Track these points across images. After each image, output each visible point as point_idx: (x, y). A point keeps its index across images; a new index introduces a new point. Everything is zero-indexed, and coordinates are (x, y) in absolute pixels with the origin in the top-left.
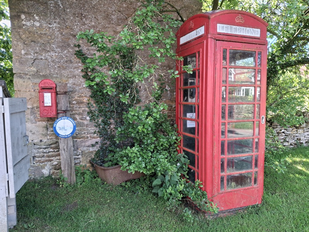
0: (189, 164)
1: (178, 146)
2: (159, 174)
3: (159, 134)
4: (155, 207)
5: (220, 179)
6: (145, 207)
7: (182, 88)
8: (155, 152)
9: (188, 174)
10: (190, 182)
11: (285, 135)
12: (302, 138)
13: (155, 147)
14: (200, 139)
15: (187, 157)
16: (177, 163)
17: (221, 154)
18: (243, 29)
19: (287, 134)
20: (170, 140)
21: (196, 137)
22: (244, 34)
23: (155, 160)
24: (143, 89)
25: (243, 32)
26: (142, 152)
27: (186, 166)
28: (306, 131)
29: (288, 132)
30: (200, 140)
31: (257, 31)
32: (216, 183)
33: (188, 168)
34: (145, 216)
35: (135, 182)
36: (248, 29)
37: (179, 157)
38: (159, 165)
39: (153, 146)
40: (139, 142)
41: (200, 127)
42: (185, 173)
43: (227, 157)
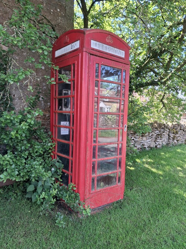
0: (63, 168)
1: (52, 152)
2: (33, 180)
3: (33, 141)
4: (29, 212)
5: (91, 180)
6: (19, 213)
7: (57, 97)
8: (29, 158)
9: (61, 178)
10: (64, 185)
11: (134, 142)
12: (145, 144)
13: (30, 154)
14: (74, 144)
15: (61, 161)
16: (52, 168)
17: (93, 158)
18: (112, 49)
19: (135, 141)
20: (45, 147)
21: (71, 143)
22: (113, 53)
23: (29, 167)
24: (17, 98)
25: (112, 51)
26: (15, 159)
27: (60, 171)
28: (148, 138)
29: (136, 140)
30: (74, 146)
31: (123, 53)
32: (87, 184)
33: (62, 172)
34: (19, 223)
35: (8, 189)
36: (116, 49)
37: (54, 162)
38: (33, 171)
39: (27, 153)
40: (12, 149)
41: (75, 134)
42: (59, 177)
43: (97, 160)
